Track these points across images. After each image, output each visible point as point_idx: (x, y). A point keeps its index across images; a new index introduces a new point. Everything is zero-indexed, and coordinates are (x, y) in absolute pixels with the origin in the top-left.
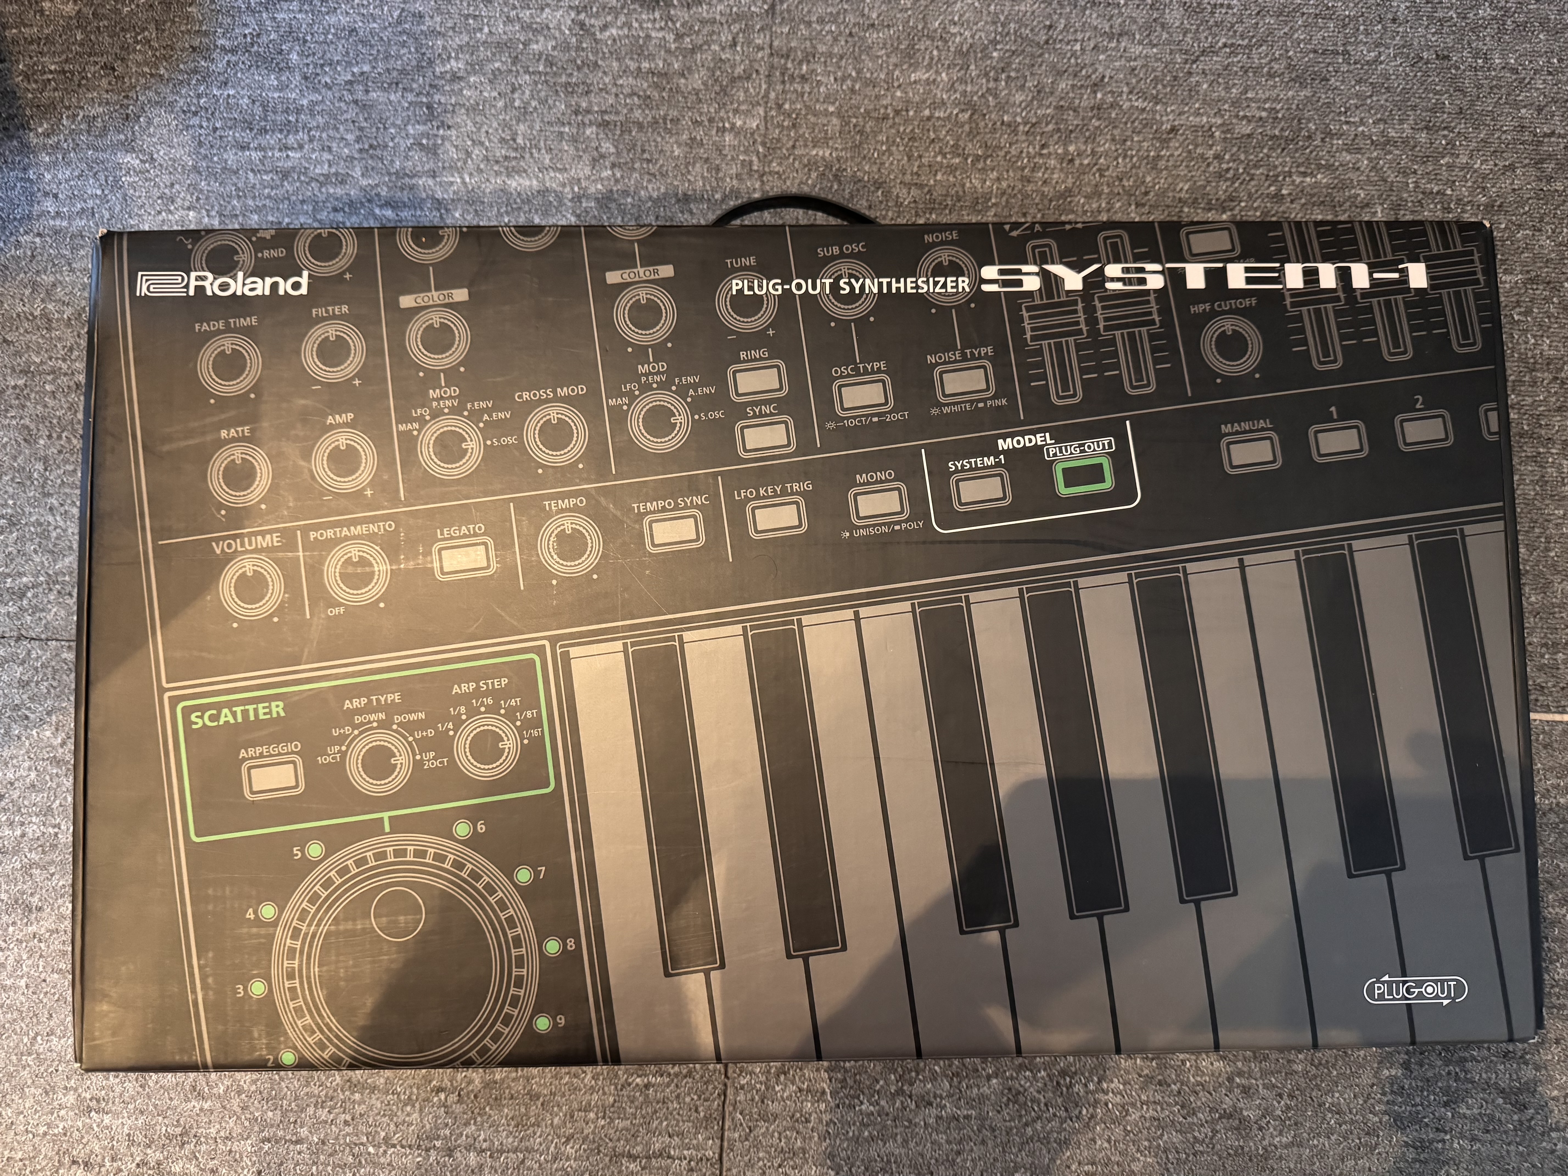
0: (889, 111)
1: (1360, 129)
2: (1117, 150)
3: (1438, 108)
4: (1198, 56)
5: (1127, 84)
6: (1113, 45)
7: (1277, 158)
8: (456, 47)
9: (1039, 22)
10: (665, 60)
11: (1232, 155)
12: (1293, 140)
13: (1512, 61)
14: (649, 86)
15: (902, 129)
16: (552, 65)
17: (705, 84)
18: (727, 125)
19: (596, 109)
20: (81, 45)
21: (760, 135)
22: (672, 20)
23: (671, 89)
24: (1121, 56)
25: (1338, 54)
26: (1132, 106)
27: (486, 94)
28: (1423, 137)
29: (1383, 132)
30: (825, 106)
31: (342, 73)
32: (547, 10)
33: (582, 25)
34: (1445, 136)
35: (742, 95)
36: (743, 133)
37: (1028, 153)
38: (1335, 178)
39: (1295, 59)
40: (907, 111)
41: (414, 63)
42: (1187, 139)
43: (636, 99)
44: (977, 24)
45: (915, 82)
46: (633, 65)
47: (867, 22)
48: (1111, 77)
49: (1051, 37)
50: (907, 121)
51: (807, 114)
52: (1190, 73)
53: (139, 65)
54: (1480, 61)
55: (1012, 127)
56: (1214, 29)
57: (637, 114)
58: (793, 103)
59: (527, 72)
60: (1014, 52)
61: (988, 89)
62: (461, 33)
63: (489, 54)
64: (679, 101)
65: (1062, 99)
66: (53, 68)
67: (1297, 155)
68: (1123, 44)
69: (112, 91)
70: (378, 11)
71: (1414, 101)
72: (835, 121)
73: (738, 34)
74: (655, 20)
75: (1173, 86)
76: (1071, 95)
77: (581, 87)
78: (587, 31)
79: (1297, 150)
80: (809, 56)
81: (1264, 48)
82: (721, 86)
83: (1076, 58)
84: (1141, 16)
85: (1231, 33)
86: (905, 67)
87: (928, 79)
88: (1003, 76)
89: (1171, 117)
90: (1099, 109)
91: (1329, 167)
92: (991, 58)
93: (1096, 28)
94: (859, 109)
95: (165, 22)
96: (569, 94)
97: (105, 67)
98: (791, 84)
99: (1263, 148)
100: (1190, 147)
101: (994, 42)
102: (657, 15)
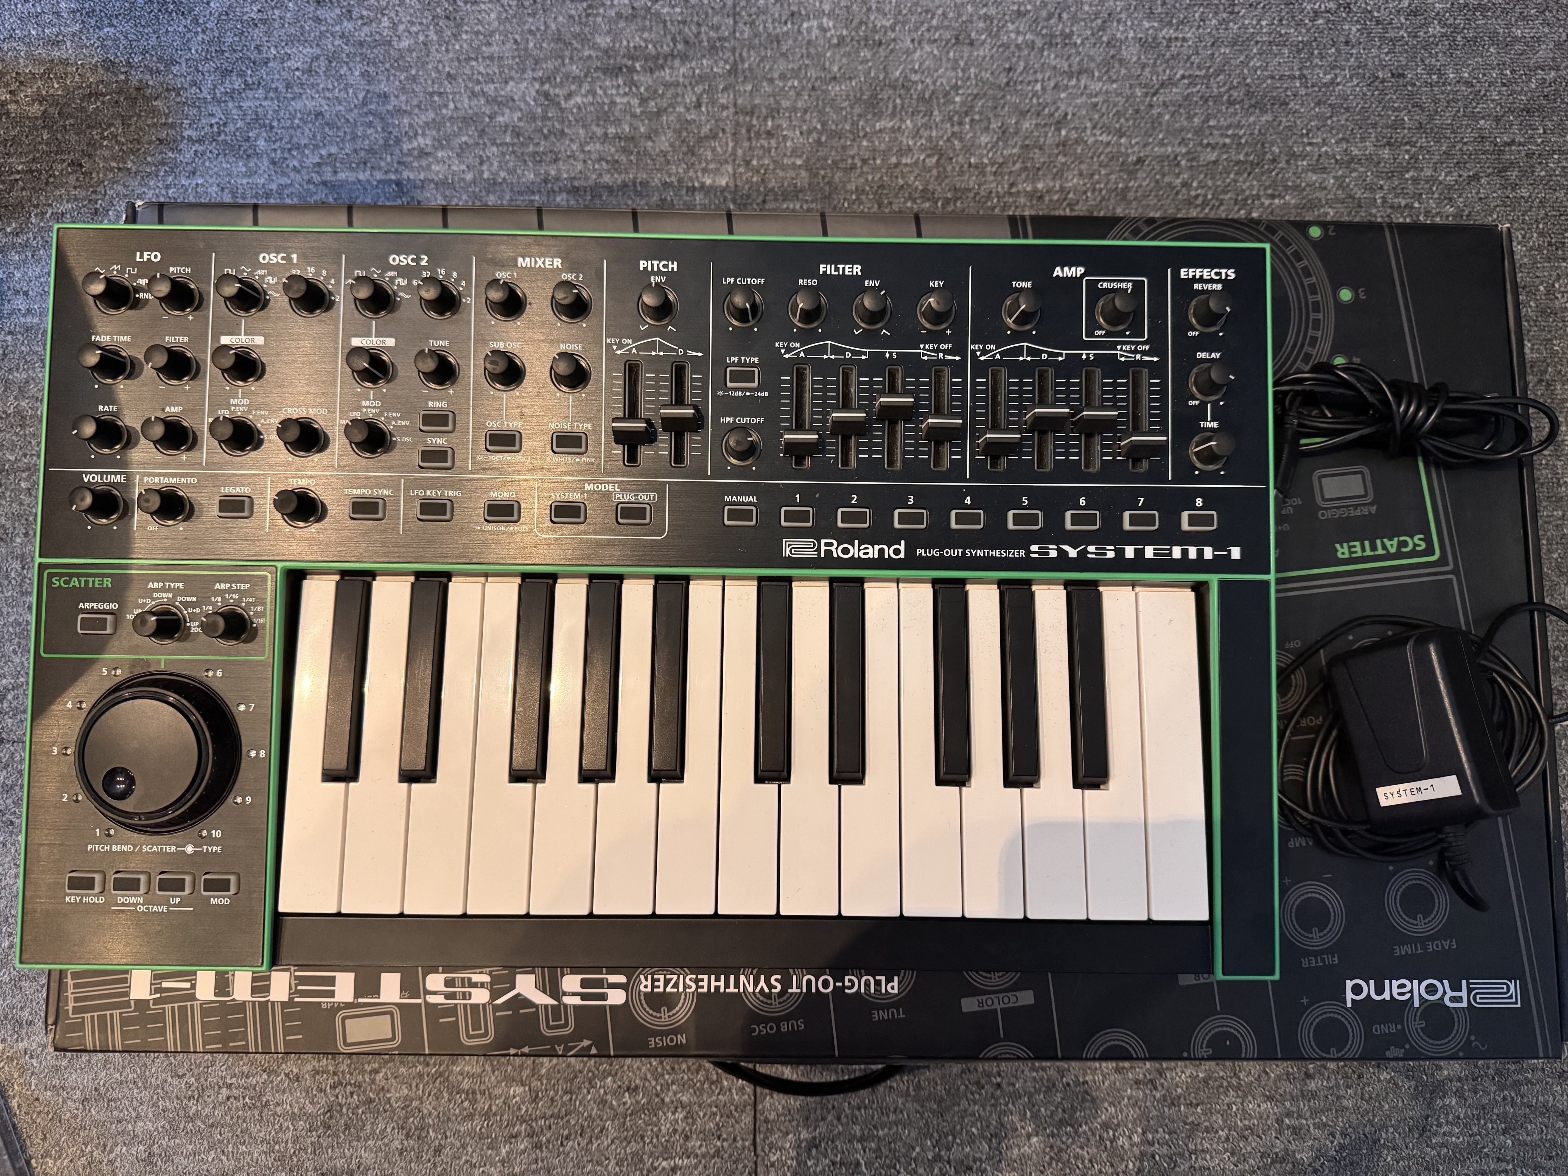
0: (857, 161)
1: (1324, 149)
2: (1085, 184)
3: (1398, 124)
4: (1158, 89)
5: (1090, 120)
6: (1073, 82)
7: (1244, 182)
8: (421, 123)
9: (998, 66)
10: (631, 125)
11: (1200, 182)
12: (1258, 164)
13: (1466, 75)
14: (617, 151)
15: (870, 178)
16: (518, 135)
17: (672, 145)
18: (696, 184)
19: (565, 176)
20: (48, 144)
21: (731, 192)
22: (636, 86)
23: (639, 152)
24: (1082, 94)
25: (1295, 78)
26: (1097, 141)
27: (454, 168)
28: (1386, 153)
29: (1346, 150)
30: (793, 160)
31: (310, 156)
32: (511, 83)
33: (547, 95)
34: (1407, 151)
35: (709, 153)
36: (713, 192)
37: (997, 192)
38: (1303, 198)
39: (1254, 87)
40: (874, 159)
41: (381, 142)
42: (1153, 169)
43: (604, 164)
44: (937, 71)
45: (880, 131)
46: (599, 131)
47: (829, 76)
48: (1074, 114)
49: (1011, 79)
50: (875, 169)
51: (775, 169)
52: (1151, 106)
53: (105, 159)
54: (1435, 77)
55: (980, 168)
56: (1171, 62)
57: (607, 179)
58: (760, 158)
59: (494, 143)
60: (976, 96)
61: (953, 133)
62: (427, 110)
63: (455, 128)
64: (647, 164)
65: (1026, 138)
66: (20, 168)
67: (1264, 178)
68: (1083, 82)
69: (80, 187)
70: (343, 95)
71: (1373, 119)
72: (803, 173)
73: (701, 94)
74: (619, 86)
75: (1135, 119)
76: (1036, 134)
77: (549, 155)
78: (552, 100)
79: (1263, 174)
80: (774, 112)
81: (1222, 77)
82: (688, 146)
83: (1038, 98)
84: (1099, 54)
85: (1188, 65)
86: (869, 117)
87: (893, 127)
88: (967, 120)
89: (1136, 149)
90: (1064, 146)
91: (1296, 187)
92: (954, 102)
93: (1055, 68)
94: (826, 160)
95: (131, 117)
96: (537, 163)
97: (72, 164)
98: (757, 139)
99: (1230, 173)
100: (1158, 177)
101: (956, 88)
102: (620, 81)
